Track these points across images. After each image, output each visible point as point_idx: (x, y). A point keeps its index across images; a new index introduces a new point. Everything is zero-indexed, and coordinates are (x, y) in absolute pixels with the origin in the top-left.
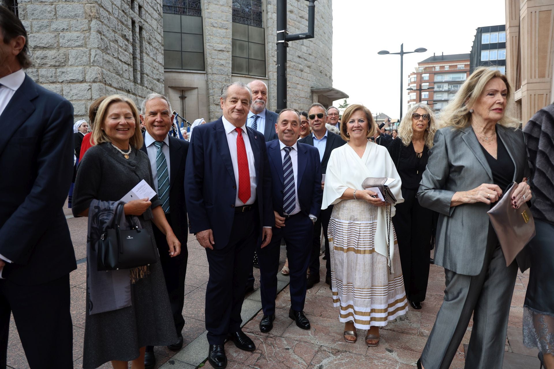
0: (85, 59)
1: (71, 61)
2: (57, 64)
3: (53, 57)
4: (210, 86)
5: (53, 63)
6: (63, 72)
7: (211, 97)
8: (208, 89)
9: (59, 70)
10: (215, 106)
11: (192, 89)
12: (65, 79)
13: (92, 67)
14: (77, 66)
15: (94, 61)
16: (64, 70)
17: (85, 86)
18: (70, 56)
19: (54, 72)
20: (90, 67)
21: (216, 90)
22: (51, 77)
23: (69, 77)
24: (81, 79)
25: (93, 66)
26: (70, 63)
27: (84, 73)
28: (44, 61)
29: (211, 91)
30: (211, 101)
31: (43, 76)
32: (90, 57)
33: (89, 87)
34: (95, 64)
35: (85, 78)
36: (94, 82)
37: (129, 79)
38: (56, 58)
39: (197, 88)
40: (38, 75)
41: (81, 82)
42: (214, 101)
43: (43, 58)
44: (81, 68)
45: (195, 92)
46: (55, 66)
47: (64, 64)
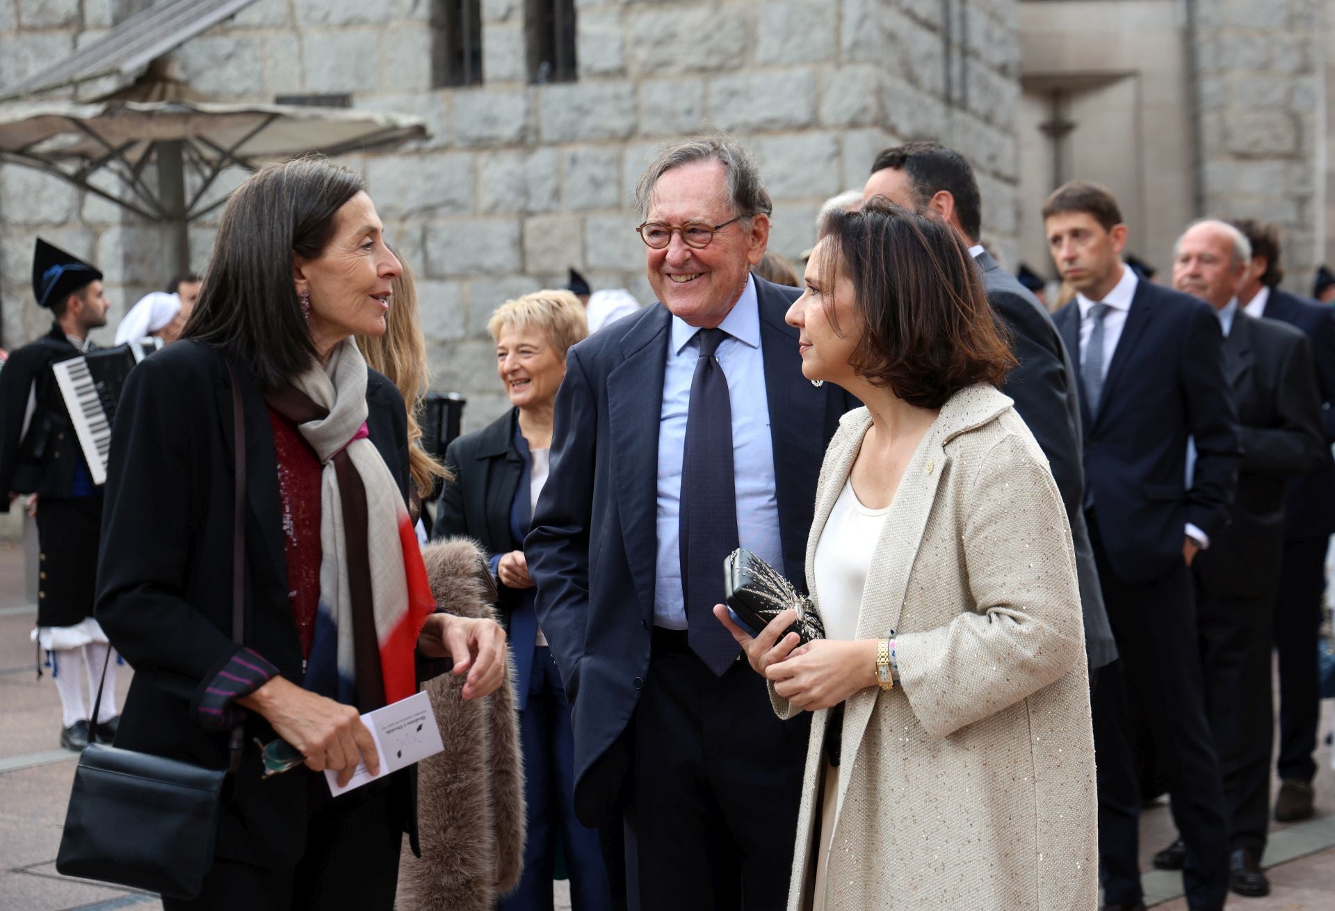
0: (820, 36)
1: (767, 46)
2: (714, 61)
3: (699, 35)
4: (1206, 60)
5: (696, 58)
6: (733, 94)
7: (1209, 120)
8: (1191, 75)
9: (719, 84)
10: (1231, 165)
11: (1100, 81)
12: (739, 118)
13: (848, 70)
14: (789, 65)
15: (856, 45)
16: (737, 81)
17: (816, 142)
18: (762, 30)
19: (698, 92)
20: (839, 65)
21: (1237, 76)
22: (689, 112)
23: (756, 112)
24: (802, 115)
25: (852, 61)
26: (760, 55)
27: (815, 93)
28: (663, 53)
29: (1209, 87)
30: (1210, 137)
31: (654, 111)
32: (838, 31)
33: (830, 149)
34: (860, 54)
35: (815, 111)
36: (854, 124)
37: (932, 92)
38: (707, 37)
39: (1132, 74)
40: (636, 109)
41: (803, 127)
42: (1225, 135)
43: (659, 43)
44: (801, 72)
45: (1119, 96)
46: (702, 70)
47: (736, 62)
